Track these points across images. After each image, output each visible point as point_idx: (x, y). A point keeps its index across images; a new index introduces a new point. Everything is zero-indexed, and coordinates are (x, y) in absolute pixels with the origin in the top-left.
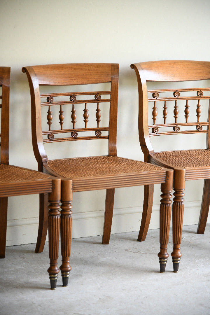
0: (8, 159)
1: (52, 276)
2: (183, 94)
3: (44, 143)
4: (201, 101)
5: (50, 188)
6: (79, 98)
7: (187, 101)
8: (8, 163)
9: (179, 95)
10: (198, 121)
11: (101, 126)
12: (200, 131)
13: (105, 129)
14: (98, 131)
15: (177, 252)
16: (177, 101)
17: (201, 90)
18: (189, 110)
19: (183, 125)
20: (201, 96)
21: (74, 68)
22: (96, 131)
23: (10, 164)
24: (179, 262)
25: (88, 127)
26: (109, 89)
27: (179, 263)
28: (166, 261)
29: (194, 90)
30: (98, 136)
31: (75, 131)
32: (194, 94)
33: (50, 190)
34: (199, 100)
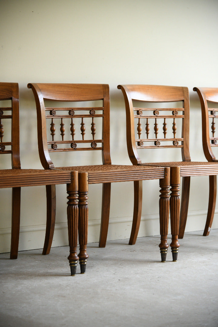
0: (19, 164)
1: (73, 262)
2: (161, 113)
3: (49, 152)
4: (175, 119)
5: (69, 179)
6: (77, 113)
7: (165, 119)
8: (20, 168)
9: (158, 114)
10: (174, 137)
11: (96, 139)
12: (176, 146)
13: (99, 141)
14: (94, 143)
15: (176, 242)
16: (157, 119)
17: (176, 109)
18: (167, 127)
19: (163, 140)
20: (176, 114)
21: (71, 87)
22: (92, 143)
23: (22, 168)
24: (177, 251)
25: (85, 139)
26: (101, 106)
27: (177, 253)
28: (166, 251)
29: (170, 110)
30: (94, 148)
31: (74, 142)
32: (170, 113)
33: (69, 181)
34: (174, 119)
